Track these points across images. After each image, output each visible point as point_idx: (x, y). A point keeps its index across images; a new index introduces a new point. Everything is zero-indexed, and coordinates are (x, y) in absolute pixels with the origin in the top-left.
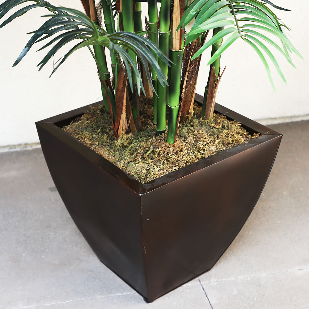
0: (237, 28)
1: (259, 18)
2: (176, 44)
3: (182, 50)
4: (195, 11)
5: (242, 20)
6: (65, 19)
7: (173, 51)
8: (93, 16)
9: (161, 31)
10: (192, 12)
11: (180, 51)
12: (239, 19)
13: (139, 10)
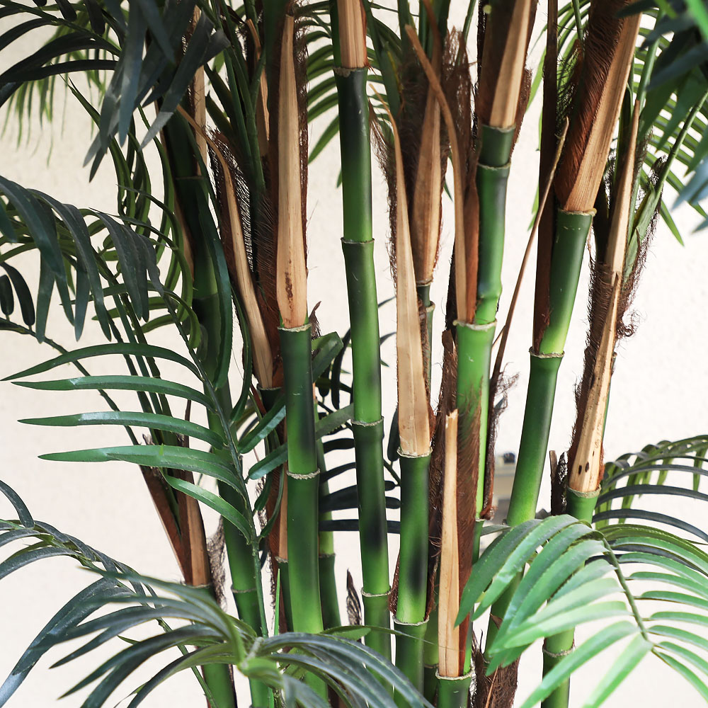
0: (635, 623)
1: (696, 592)
2: (449, 659)
3: (464, 677)
4: (511, 573)
5: (647, 597)
6: (127, 590)
7: (439, 678)
8: (199, 572)
9: (401, 619)
10: (503, 575)
11: (461, 678)
12: (639, 594)
13: (329, 552)
